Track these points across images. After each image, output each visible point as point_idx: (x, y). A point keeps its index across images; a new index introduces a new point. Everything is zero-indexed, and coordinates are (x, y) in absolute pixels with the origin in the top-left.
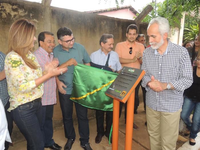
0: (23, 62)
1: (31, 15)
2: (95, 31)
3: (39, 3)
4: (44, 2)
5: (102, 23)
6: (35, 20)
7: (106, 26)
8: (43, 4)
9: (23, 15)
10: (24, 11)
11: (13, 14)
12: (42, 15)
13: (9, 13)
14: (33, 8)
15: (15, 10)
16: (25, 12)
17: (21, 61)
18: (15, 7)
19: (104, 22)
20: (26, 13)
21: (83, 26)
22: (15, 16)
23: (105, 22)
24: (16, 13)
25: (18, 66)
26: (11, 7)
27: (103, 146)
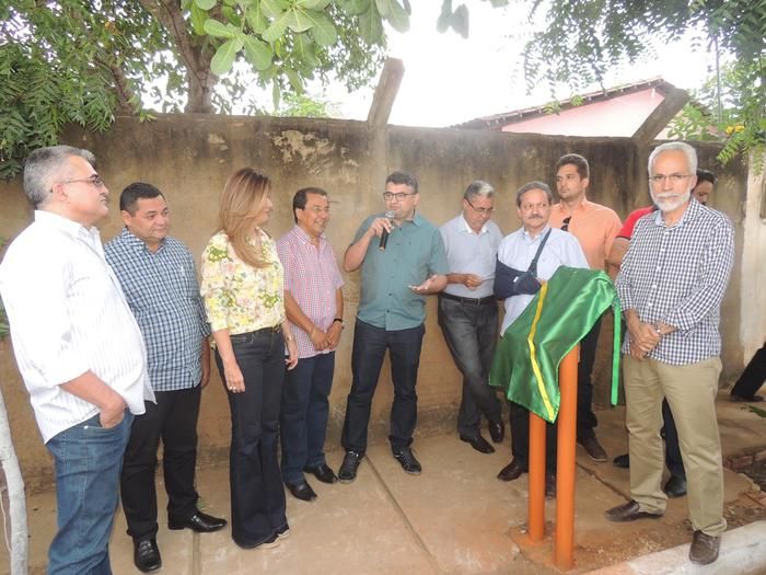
0: (232, 254)
1: (343, 151)
2: (504, 176)
3: (360, 122)
4: (371, 118)
5: (525, 154)
6: (350, 161)
7: (538, 162)
8: (371, 124)
9: (325, 152)
10: (327, 143)
11: (305, 151)
12: (367, 148)
13: (296, 152)
14: (347, 136)
15: (308, 144)
16: (330, 145)
17: (226, 252)
18: (310, 136)
19: (529, 151)
20: (332, 149)
21: (470, 168)
22: (310, 155)
23: (534, 151)
24: (311, 150)
25: (219, 259)
26: (301, 137)
27: (516, 487)
